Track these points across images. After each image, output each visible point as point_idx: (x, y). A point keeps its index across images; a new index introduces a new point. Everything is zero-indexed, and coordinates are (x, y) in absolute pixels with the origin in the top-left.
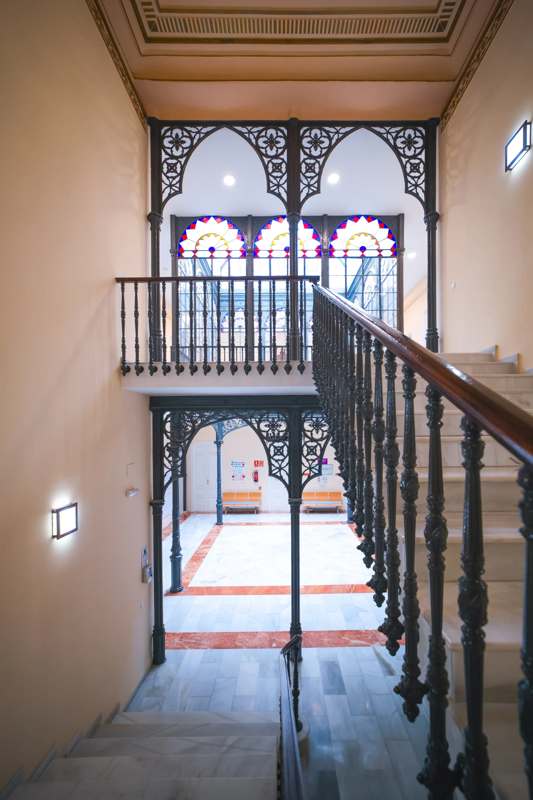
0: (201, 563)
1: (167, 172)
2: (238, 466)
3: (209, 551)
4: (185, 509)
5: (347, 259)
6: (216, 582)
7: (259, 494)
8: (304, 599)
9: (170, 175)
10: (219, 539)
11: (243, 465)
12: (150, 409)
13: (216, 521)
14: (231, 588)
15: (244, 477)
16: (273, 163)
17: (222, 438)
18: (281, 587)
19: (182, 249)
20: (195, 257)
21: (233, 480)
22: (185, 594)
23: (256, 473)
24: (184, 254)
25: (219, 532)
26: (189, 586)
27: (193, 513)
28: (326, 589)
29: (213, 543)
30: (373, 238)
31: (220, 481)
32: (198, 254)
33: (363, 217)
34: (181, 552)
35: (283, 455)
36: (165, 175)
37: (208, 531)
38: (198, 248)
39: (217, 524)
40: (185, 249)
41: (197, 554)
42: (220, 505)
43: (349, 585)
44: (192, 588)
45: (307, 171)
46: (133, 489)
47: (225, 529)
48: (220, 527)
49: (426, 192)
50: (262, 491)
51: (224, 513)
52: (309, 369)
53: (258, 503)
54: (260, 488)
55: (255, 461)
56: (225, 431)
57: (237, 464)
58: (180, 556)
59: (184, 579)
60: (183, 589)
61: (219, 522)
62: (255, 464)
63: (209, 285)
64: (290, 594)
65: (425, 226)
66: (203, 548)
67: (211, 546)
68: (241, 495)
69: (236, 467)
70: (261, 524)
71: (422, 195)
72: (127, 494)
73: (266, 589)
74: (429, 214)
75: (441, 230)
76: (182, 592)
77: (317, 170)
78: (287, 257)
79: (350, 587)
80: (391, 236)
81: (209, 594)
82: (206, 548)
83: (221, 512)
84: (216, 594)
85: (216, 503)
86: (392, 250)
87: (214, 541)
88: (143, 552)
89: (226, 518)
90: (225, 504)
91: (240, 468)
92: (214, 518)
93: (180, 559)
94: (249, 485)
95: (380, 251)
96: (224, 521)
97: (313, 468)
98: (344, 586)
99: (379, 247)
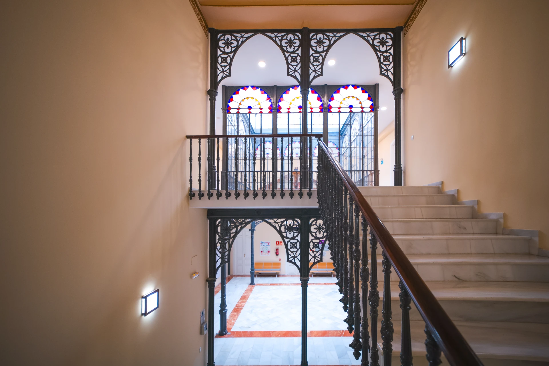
0: (240, 313)
1: (221, 63)
2: (265, 245)
3: (245, 304)
4: (229, 274)
5: (340, 113)
6: (250, 327)
7: (279, 264)
8: (309, 340)
9: (223, 64)
10: (251, 296)
11: (269, 244)
12: (207, 217)
13: (250, 282)
14: (260, 332)
15: (269, 252)
16: (291, 56)
17: (255, 227)
18: (294, 332)
19: (231, 108)
20: (238, 113)
21: (262, 254)
22: (229, 336)
23: (277, 250)
24: (231, 111)
25: (251, 291)
26: (232, 330)
27: (235, 276)
28: (324, 334)
29: (248, 298)
30: (358, 99)
31: (253, 256)
32: (240, 111)
33: (351, 86)
34: (227, 308)
35: (297, 248)
36: (220, 64)
37: (245, 289)
38: (240, 107)
39: (250, 284)
40: (232, 108)
41: (237, 307)
42: (253, 271)
43: (340, 331)
44: (233, 332)
45: (314, 61)
46: (195, 273)
47: (256, 288)
48: (253, 287)
49: (394, 74)
50: (281, 262)
51: (255, 276)
52: (315, 195)
53: (279, 269)
54: (280, 260)
55: (277, 242)
56: (256, 223)
57: (265, 243)
58: (226, 311)
59: (228, 326)
60: (227, 332)
61: (252, 283)
62: (277, 244)
63: (247, 127)
64: (300, 337)
65: (393, 96)
66: (241, 302)
67: (246, 301)
68: (267, 264)
69: (263, 245)
70: (280, 284)
71: (391, 77)
72: (191, 277)
73: (284, 333)
74: (396, 89)
75: (404, 99)
76: (227, 335)
77: (321, 61)
78: (300, 112)
79: (341, 332)
80: (370, 98)
81: (245, 337)
82: (243, 302)
83: (253, 276)
84: (250, 337)
85: (250, 270)
86: (370, 107)
87: (248, 297)
88: (201, 313)
89: (257, 280)
90: (256, 271)
91: (267, 246)
92: (249, 280)
93: (226, 313)
94: (272, 258)
95: (362, 108)
96: (255, 283)
97: (317, 257)
98: (337, 331)
99: (362, 106)
